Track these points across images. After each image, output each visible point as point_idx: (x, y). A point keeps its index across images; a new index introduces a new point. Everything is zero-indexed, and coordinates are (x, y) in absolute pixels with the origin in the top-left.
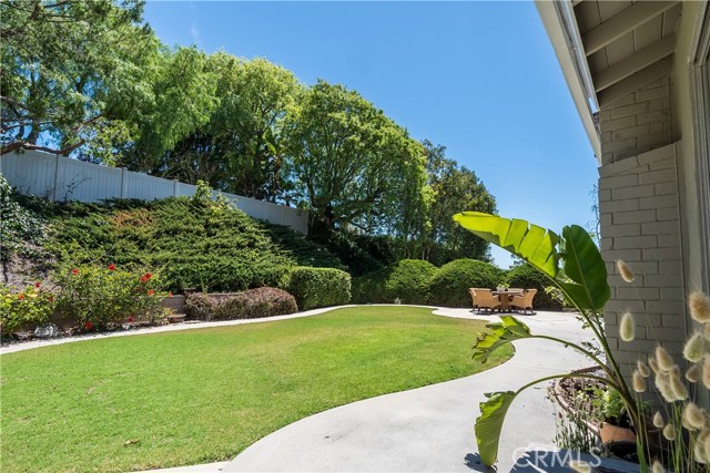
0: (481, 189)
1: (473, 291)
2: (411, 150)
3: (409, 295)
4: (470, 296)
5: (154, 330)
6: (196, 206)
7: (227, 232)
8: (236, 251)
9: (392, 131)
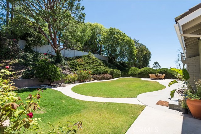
0: (147, 49)
1: (150, 75)
2: (132, 42)
3: (134, 75)
4: (149, 76)
5: (90, 82)
6: (89, 57)
7: (96, 62)
8: (99, 66)
9: (127, 38)
